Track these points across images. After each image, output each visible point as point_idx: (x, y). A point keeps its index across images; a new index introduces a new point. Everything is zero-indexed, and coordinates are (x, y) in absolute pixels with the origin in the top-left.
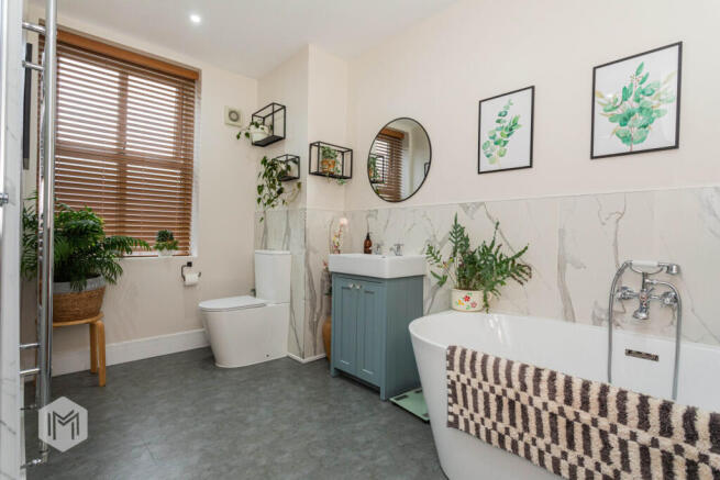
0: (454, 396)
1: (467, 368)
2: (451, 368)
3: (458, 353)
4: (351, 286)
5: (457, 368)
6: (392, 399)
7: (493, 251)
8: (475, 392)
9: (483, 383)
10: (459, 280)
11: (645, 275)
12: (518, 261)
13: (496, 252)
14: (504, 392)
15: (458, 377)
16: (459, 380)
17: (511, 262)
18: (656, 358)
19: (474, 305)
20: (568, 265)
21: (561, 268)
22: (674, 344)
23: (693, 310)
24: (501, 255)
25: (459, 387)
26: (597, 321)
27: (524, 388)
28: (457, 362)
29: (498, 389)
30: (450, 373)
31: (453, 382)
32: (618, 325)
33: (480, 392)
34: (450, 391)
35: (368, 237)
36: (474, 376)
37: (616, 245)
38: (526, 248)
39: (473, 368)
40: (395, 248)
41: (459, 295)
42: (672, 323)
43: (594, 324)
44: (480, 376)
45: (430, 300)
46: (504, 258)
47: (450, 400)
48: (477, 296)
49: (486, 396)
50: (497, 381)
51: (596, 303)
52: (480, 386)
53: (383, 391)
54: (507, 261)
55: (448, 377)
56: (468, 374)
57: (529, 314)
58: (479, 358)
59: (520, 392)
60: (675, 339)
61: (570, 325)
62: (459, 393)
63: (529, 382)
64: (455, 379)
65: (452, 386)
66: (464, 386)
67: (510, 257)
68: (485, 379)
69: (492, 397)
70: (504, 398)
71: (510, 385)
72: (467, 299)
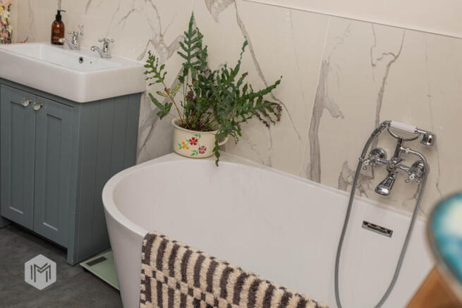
0: (148, 293)
1: (165, 265)
2: (146, 261)
3: (156, 245)
4: (26, 104)
5: (153, 264)
6: (83, 264)
7: (237, 78)
8: (171, 292)
9: (182, 283)
10: (187, 114)
11: (400, 141)
12: (267, 97)
13: (240, 83)
14: (203, 296)
15: (154, 273)
16: (154, 276)
17: (256, 99)
18: (389, 232)
19: (202, 150)
20: (325, 110)
21: (317, 113)
22: (409, 219)
23: (437, 185)
24: (245, 88)
25: (154, 284)
26: (342, 184)
27: (224, 294)
28: (154, 256)
29: (197, 292)
30: (144, 266)
31: (148, 278)
32: (363, 191)
33: (177, 292)
34: (143, 287)
35: (59, 17)
36: (172, 274)
37: (381, 96)
38: (278, 82)
39: (171, 265)
40: (101, 45)
41: (184, 135)
42: (415, 196)
43: (339, 187)
44: (178, 276)
45: (148, 129)
46: (248, 91)
47: (143, 297)
48: (207, 139)
49: (183, 297)
50: (197, 284)
51: (346, 163)
52: (178, 286)
53: (71, 253)
54: (252, 97)
55: (143, 271)
56: (166, 272)
57: (270, 166)
58: (181, 253)
59: (219, 299)
60: (412, 214)
61: (312, 186)
62: (154, 291)
63: (230, 289)
64: (150, 275)
65: (147, 282)
66: (159, 284)
67: (256, 91)
68: (184, 279)
69: (190, 299)
70: (202, 302)
71: (210, 289)
72: (194, 142)
